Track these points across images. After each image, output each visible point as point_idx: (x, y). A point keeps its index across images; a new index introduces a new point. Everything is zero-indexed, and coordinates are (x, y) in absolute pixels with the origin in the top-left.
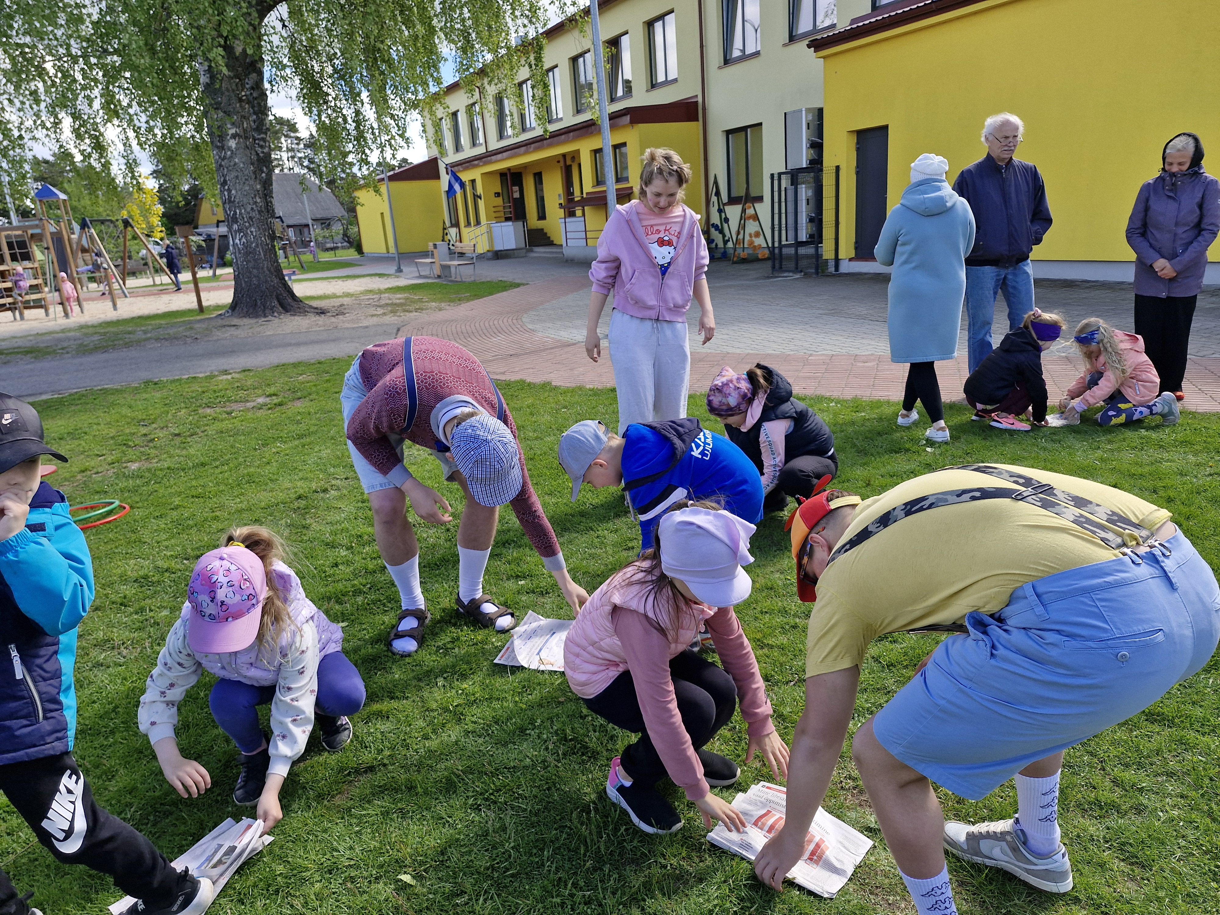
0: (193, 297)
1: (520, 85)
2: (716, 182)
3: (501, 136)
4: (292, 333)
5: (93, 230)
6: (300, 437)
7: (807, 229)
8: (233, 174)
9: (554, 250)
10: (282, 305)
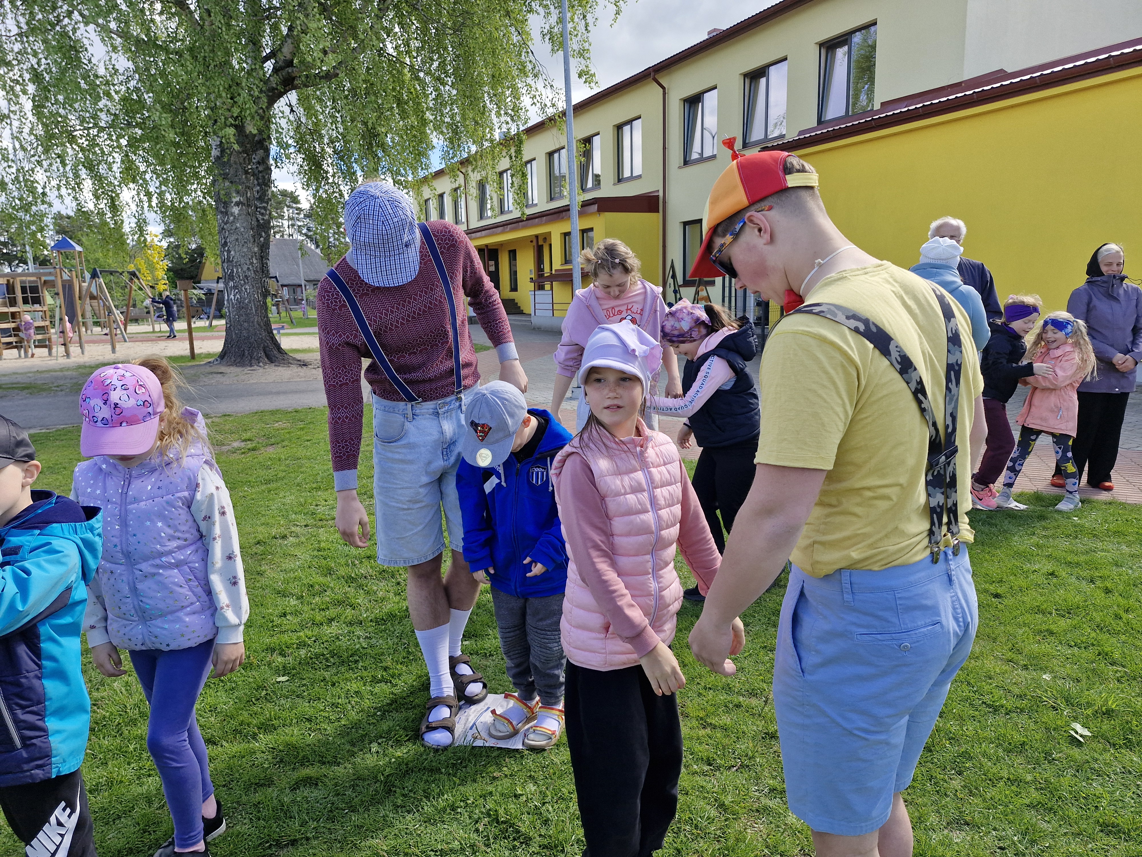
0: (187, 345)
1: (501, 174)
2: (672, 267)
3: (481, 217)
4: (274, 382)
5: (101, 280)
6: (268, 482)
7: (754, 312)
8: (233, 237)
9: (523, 318)
10: (268, 357)
